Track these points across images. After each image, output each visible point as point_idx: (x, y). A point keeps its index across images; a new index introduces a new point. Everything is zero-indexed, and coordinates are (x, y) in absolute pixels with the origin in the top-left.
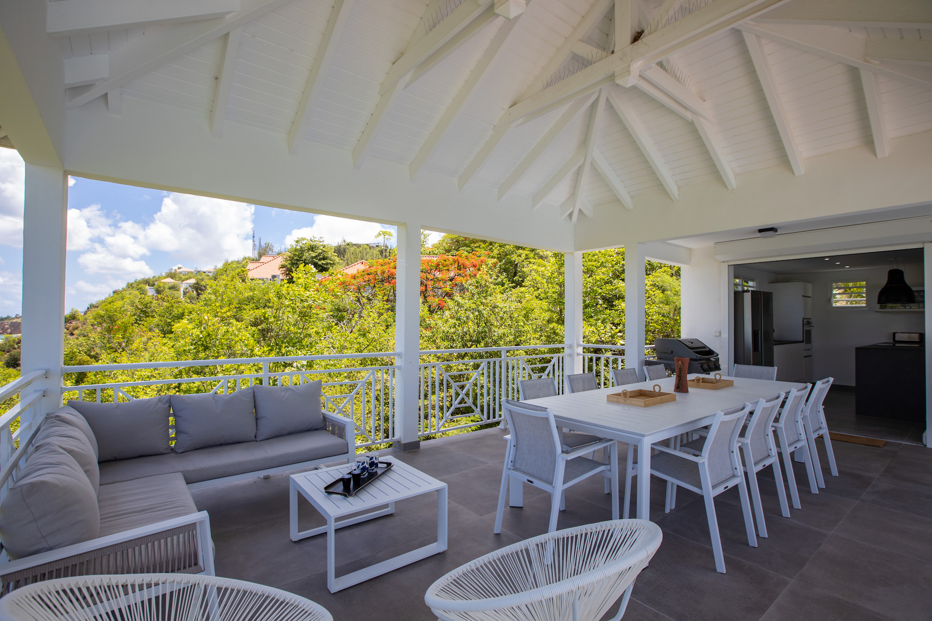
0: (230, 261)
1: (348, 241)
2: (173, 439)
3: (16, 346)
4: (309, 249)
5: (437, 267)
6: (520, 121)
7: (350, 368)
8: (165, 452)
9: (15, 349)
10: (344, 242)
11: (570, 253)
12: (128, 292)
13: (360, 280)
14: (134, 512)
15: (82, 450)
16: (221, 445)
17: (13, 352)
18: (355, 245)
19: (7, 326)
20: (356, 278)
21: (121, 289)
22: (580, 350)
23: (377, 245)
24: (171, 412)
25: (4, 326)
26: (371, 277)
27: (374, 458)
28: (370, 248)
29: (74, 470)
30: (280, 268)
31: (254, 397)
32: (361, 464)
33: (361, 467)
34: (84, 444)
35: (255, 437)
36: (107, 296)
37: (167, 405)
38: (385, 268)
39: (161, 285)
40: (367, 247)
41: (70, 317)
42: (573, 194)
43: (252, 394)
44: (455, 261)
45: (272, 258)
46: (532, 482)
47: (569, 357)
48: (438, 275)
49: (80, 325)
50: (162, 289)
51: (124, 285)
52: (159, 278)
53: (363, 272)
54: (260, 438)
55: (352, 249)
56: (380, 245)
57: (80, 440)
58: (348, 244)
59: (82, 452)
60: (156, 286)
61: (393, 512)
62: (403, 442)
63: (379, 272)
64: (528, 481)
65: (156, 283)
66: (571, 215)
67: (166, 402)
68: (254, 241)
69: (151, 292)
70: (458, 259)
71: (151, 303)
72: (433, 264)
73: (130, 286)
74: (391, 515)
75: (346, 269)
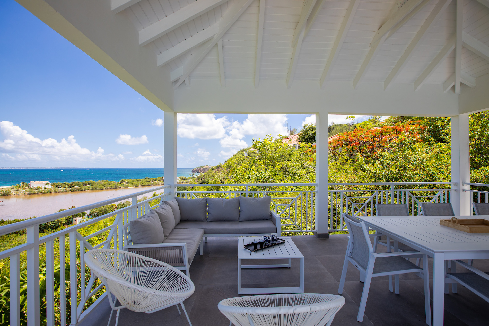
0: (277, 139)
1: (335, 123)
2: (207, 216)
3: (203, 177)
4: (310, 130)
5: (381, 133)
6: (387, 35)
7: (284, 191)
8: (204, 220)
9: (203, 178)
10: (333, 124)
11: (456, 116)
12: (238, 155)
13: (334, 145)
14: (178, 240)
15: (166, 214)
16: (225, 221)
17: (203, 179)
18: (340, 125)
19: (202, 170)
20: (332, 143)
21: (235, 154)
22: (467, 187)
23: (353, 123)
24: (207, 205)
25: (201, 170)
26: (340, 142)
27: (274, 236)
28: (348, 126)
29: (155, 219)
30: (297, 140)
31: (238, 202)
32: (265, 238)
33: (266, 239)
34: (167, 212)
35: (239, 219)
36: (231, 157)
37: (205, 201)
38: (348, 137)
39: (249, 151)
40: (347, 125)
41: (219, 166)
42: (453, 73)
43: (238, 200)
44: (394, 129)
45: (294, 136)
46: (357, 267)
47: (455, 192)
48: (384, 138)
49: (222, 169)
50: (250, 153)
51: (237, 152)
52: (249, 148)
53: (336, 140)
54: (241, 220)
55: (338, 127)
56: (354, 123)
57: (166, 210)
58: (335, 125)
59: (165, 214)
60: (247, 152)
61: (290, 266)
62: (318, 233)
63: (345, 139)
64: (356, 266)
65: (248, 151)
66: (454, 88)
67: (205, 200)
68: (287, 128)
69: (246, 155)
70: (396, 128)
71: (244, 159)
72: (378, 132)
73: (239, 152)
74: (289, 268)
75: (330, 138)
